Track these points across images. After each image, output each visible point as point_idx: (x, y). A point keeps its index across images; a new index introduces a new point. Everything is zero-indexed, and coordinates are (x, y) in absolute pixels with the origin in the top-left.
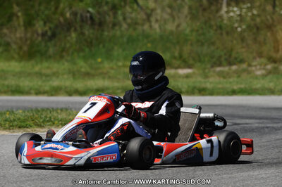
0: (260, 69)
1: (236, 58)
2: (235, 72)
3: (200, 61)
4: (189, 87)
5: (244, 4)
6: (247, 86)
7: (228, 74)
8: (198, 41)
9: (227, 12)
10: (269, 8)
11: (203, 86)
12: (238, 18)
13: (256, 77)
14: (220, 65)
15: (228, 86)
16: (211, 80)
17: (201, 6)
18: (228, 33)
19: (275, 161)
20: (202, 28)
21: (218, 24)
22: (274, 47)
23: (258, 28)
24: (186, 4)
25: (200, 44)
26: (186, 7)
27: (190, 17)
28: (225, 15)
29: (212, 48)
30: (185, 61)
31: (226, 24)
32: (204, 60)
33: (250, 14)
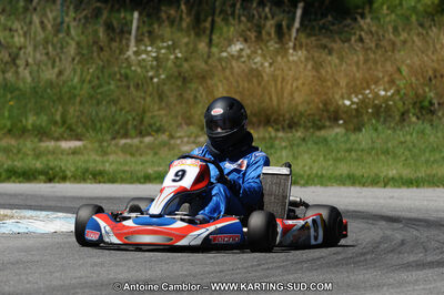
0: (188, 143)
1: (150, 126)
2: (150, 147)
3: (94, 129)
4: (77, 170)
5: (163, 42)
7: (138, 149)
8: (91, 97)
9: (137, 53)
10: (202, 46)
11: (100, 167)
12: (155, 63)
14: (126, 135)
15: (139, 168)
16: (112, 158)
17: (95, 43)
18: (137, 86)
21: (123, 71)
23: (184, 79)
24: (72, 39)
25: (94, 102)
26: (73, 44)
27: (77, 59)
28: (133, 57)
29: (114, 109)
30: (70, 129)
31: (135, 71)
32: (101, 127)
33: (172, 57)
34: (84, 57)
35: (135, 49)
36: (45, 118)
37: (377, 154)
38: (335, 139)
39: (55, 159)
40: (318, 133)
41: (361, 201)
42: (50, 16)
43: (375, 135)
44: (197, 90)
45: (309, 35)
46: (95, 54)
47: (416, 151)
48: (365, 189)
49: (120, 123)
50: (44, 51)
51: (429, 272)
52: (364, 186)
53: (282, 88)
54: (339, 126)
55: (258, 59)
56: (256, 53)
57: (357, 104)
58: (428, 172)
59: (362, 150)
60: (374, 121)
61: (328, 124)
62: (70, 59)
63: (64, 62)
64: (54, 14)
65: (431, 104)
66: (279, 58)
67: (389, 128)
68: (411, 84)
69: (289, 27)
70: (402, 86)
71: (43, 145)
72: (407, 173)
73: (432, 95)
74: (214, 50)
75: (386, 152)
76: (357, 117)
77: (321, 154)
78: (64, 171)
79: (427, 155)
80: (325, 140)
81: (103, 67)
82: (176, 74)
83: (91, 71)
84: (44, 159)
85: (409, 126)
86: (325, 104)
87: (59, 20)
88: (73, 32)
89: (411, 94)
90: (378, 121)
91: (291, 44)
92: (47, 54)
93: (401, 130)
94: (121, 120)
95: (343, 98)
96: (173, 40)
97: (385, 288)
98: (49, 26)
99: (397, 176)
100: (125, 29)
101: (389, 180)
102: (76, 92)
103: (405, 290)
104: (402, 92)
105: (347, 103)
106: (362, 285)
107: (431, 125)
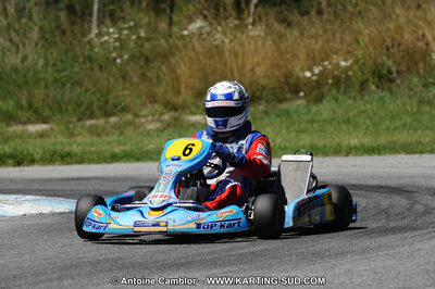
0: (153, 121)
1: (115, 106)
2: (116, 126)
3: (60, 111)
4: (45, 152)
5: (124, 21)
6: (134, 148)
7: (104, 129)
8: (56, 81)
9: (99, 35)
10: (163, 26)
11: (67, 149)
12: (117, 44)
13: (148, 133)
14: (91, 116)
15: (107, 147)
16: (79, 139)
17: (58, 27)
18: (101, 67)
19: (183, 261)
20: (62, 61)
21: (86, 53)
22: (173, 87)
23: (147, 59)
24: (35, 24)
25: (59, 85)
26: (36, 29)
27: (41, 43)
28: (96, 40)
29: (79, 91)
30: (36, 112)
31: (98, 53)
32: (67, 110)
33: (134, 37)
34: (48, 43)
35: (96, 31)
36: (12, 103)
37: (338, 124)
38: (297, 111)
39: (23, 142)
40: (280, 106)
41: (325, 170)
42: (13, 1)
43: (335, 106)
44: (161, 69)
46: (58, 39)
47: (376, 119)
48: (327, 159)
49: (85, 105)
50: (8, 37)
51: (391, 238)
52: (326, 155)
53: (243, 63)
54: (300, 98)
55: (218, 36)
56: (216, 30)
57: (317, 75)
58: (389, 139)
59: (324, 121)
60: (334, 92)
61: (289, 96)
62: (33, 44)
63: (27, 47)
65: (390, 72)
66: (239, 34)
67: (349, 98)
68: (369, 55)
69: (247, 5)
70: (360, 56)
71: (11, 129)
72: (368, 141)
73: (390, 63)
74: (175, 29)
75: (348, 122)
76: (317, 88)
77: (284, 126)
78: (32, 154)
79: (387, 122)
80: (287, 112)
81: (67, 50)
82: (138, 54)
83: (55, 54)
84: (12, 144)
85: (369, 95)
86: (286, 77)
87: (21, 5)
88: (35, 17)
89: (370, 63)
90: (338, 91)
91: (251, 20)
92: (11, 40)
93: (361, 99)
94: (87, 101)
95: (303, 70)
96: (134, 21)
97: (349, 256)
98: (12, 11)
99: (359, 145)
100: (87, 12)
101: (351, 149)
102: (41, 76)
103: (369, 256)
104: (361, 62)
105: (308, 74)
106: (327, 253)
107: (391, 93)
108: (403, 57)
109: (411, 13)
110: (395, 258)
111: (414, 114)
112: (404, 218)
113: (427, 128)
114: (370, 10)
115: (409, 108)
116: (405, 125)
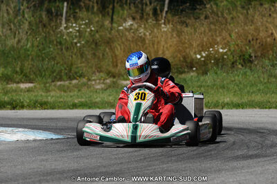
0: (99, 83)
1: (76, 73)
2: (76, 86)
3: (41, 76)
4: (30, 101)
5: (83, 20)
6: (87, 100)
7: (68, 88)
8: (38, 56)
9: (66, 28)
10: (107, 23)
11: (45, 100)
12: (78, 34)
13: (96, 91)
14: (61, 79)
15: (70, 99)
16: (52, 93)
17: (41, 22)
18: (67, 49)
20: (43, 44)
21: (58, 40)
22: (113, 62)
23: (96, 44)
24: (26, 20)
25: (41, 58)
26: (27, 23)
27: (29, 32)
28: (64, 31)
29: (53, 63)
30: (26, 76)
31: (66, 39)
32: (45, 75)
33: (88, 30)
34: (33, 31)
35: (65, 25)
36: (10, 69)
37: (217, 88)
38: (191, 80)
39: (17, 95)
40: (180, 76)
42: (12, 6)
43: (215, 77)
44: (105, 51)
45: (174, 15)
46: (41, 29)
47: (242, 86)
50: (9, 28)
51: (250, 161)
53: (157, 48)
54: (193, 71)
55: (142, 30)
56: (141, 26)
57: (205, 57)
58: (249, 99)
59: (208, 86)
60: (215, 68)
61: (186, 70)
62: (25, 32)
63: (21, 34)
64: (14, 4)
65: (250, 56)
66: (155, 30)
67: (224, 72)
68: (237, 45)
69: (162, 11)
70: (232, 46)
71: (9, 86)
72: (236, 100)
73: (251, 51)
74: (115, 25)
75: (223, 87)
76: (204, 65)
78: (22, 102)
79: (248, 88)
80: (185, 80)
81: (46, 36)
82: (91, 40)
83: (38, 39)
84: (10, 95)
85: (237, 71)
86: (184, 58)
87: (18, 8)
88: (26, 16)
89: (238, 51)
90: (218, 68)
91: (163, 21)
92: (11, 29)
93: (232, 73)
94: (57, 70)
95: (195, 53)
96: (89, 19)
97: (223, 172)
98: (11, 12)
99: (230, 103)
100: (59, 13)
101: (225, 105)
102: (29, 53)
103: (236, 172)
104: (232, 49)
105: (199, 57)
106: (209, 170)
107: (251, 70)
108: (259, 47)
109: (265, 19)
110: (252, 174)
111: (265, 83)
112: (258, 149)
113: (273, 92)
114: (239, 17)
115: (262, 80)
116: (259, 90)
